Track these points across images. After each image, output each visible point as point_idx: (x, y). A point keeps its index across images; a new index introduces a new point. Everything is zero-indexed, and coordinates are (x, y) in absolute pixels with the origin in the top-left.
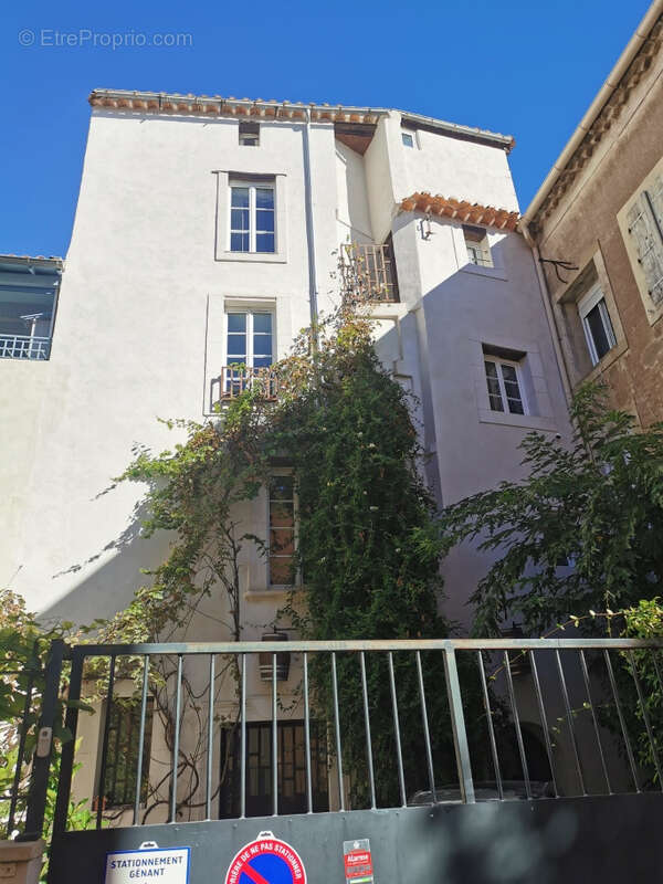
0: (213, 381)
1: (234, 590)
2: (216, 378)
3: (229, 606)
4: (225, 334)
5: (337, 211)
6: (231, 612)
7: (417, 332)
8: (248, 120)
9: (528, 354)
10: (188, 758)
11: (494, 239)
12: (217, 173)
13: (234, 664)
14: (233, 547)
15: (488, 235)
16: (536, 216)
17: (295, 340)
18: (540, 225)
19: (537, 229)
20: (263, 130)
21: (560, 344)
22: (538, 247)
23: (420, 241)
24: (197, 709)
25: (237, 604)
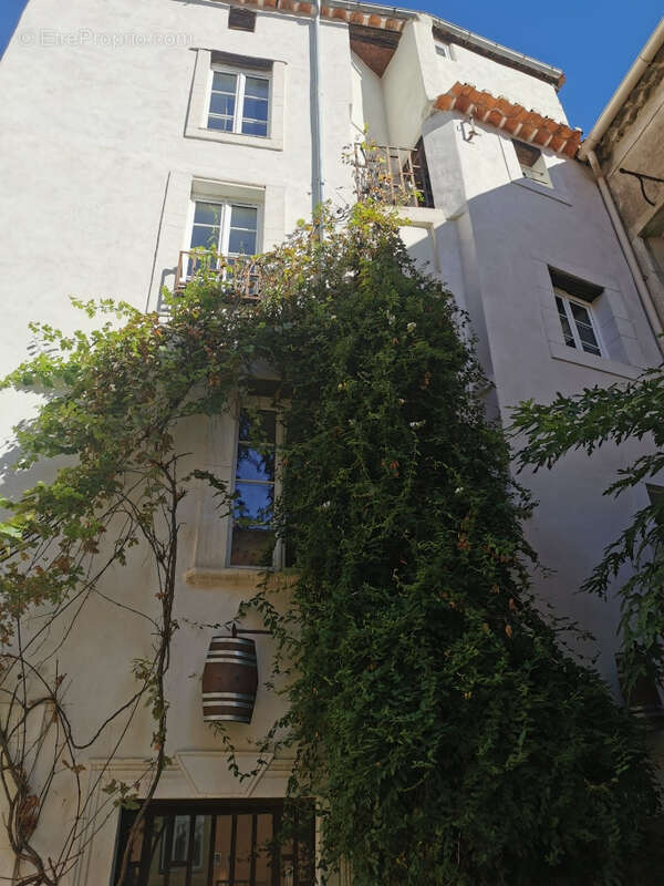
0: (166, 272)
1: (167, 557)
2: (171, 268)
3: (157, 585)
4: (190, 224)
5: (351, 106)
6: (159, 596)
7: (459, 243)
8: (242, 8)
9: (606, 290)
10: (46, 865)
11: (550, 161)
12: (197, 50)
13: (155, 687)
14: (174, 492)
15: (543, 155)
16: (604, 136)
17: (290, 237)
18: (609, 149)
19: (605, 155)
20: (259, 20)
21: (646, 284)
22: (605, 178)
23: (461, 143)
24: (78, 769)
25: (171, 582)
